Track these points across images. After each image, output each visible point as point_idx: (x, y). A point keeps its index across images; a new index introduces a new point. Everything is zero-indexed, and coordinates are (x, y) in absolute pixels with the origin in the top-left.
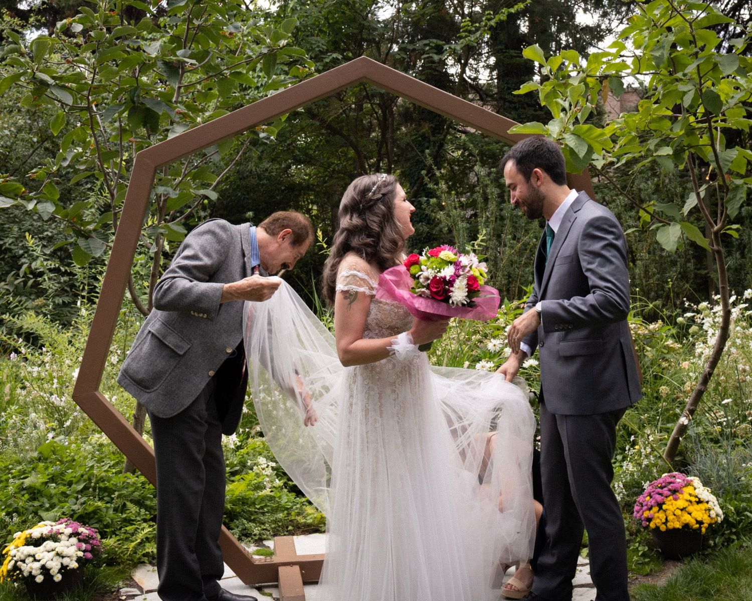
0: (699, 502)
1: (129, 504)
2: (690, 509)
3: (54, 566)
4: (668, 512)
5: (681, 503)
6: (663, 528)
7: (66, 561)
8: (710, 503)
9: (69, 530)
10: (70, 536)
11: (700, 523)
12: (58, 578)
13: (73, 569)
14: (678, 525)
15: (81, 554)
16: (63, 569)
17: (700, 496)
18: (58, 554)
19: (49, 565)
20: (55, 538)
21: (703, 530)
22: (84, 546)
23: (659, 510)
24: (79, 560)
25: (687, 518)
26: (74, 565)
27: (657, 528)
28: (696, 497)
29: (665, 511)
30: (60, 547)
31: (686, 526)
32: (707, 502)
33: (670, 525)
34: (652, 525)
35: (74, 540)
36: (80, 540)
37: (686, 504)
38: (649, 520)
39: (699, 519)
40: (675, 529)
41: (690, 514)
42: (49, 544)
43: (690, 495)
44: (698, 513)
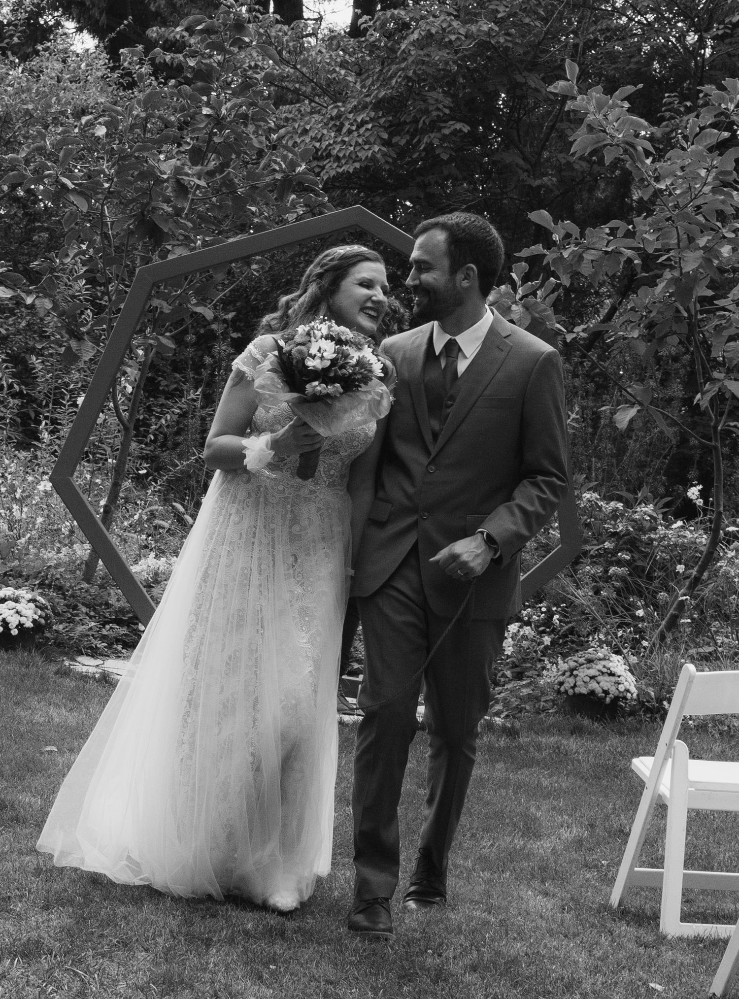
0: (612, 674)
1: (80, 605)
2: (600, 678)
3: (13, 621)
4: (578, 679)
5: (592, 672)
6: (571, 692)
7: (23, 620)
8: (622, 678)
9: (29, 596)
10: (29, 601)
11: (606, 692)
12: (15, 632)
13: (28, 628)
14: (584, 691)
15: (37, 617)
16: (20, 626)
17: (612, 669)
18: (17, 612)
19: (8, 619)
20: (16, 600)
21: (608, 700)
22: (39, 612)
23: (570, 676)
24: (34, 621)
25: (593, 685)
26: (29, 624)
27: (566, 692)
28: (609, 669)
29: (576, 676)
30: (19, 607)
31: (592, 692)
32: (619, 676)
33: (577, 690)
34: (562, 689)
35: (32, 605)
36: (36, 606)
37: (598, 673)
38: (561, 684)
39: (606, 688)
40: (581, 695)
41: (598, 683)
42: (10, 604)
43: (604, 667)
44: (606, 683)
